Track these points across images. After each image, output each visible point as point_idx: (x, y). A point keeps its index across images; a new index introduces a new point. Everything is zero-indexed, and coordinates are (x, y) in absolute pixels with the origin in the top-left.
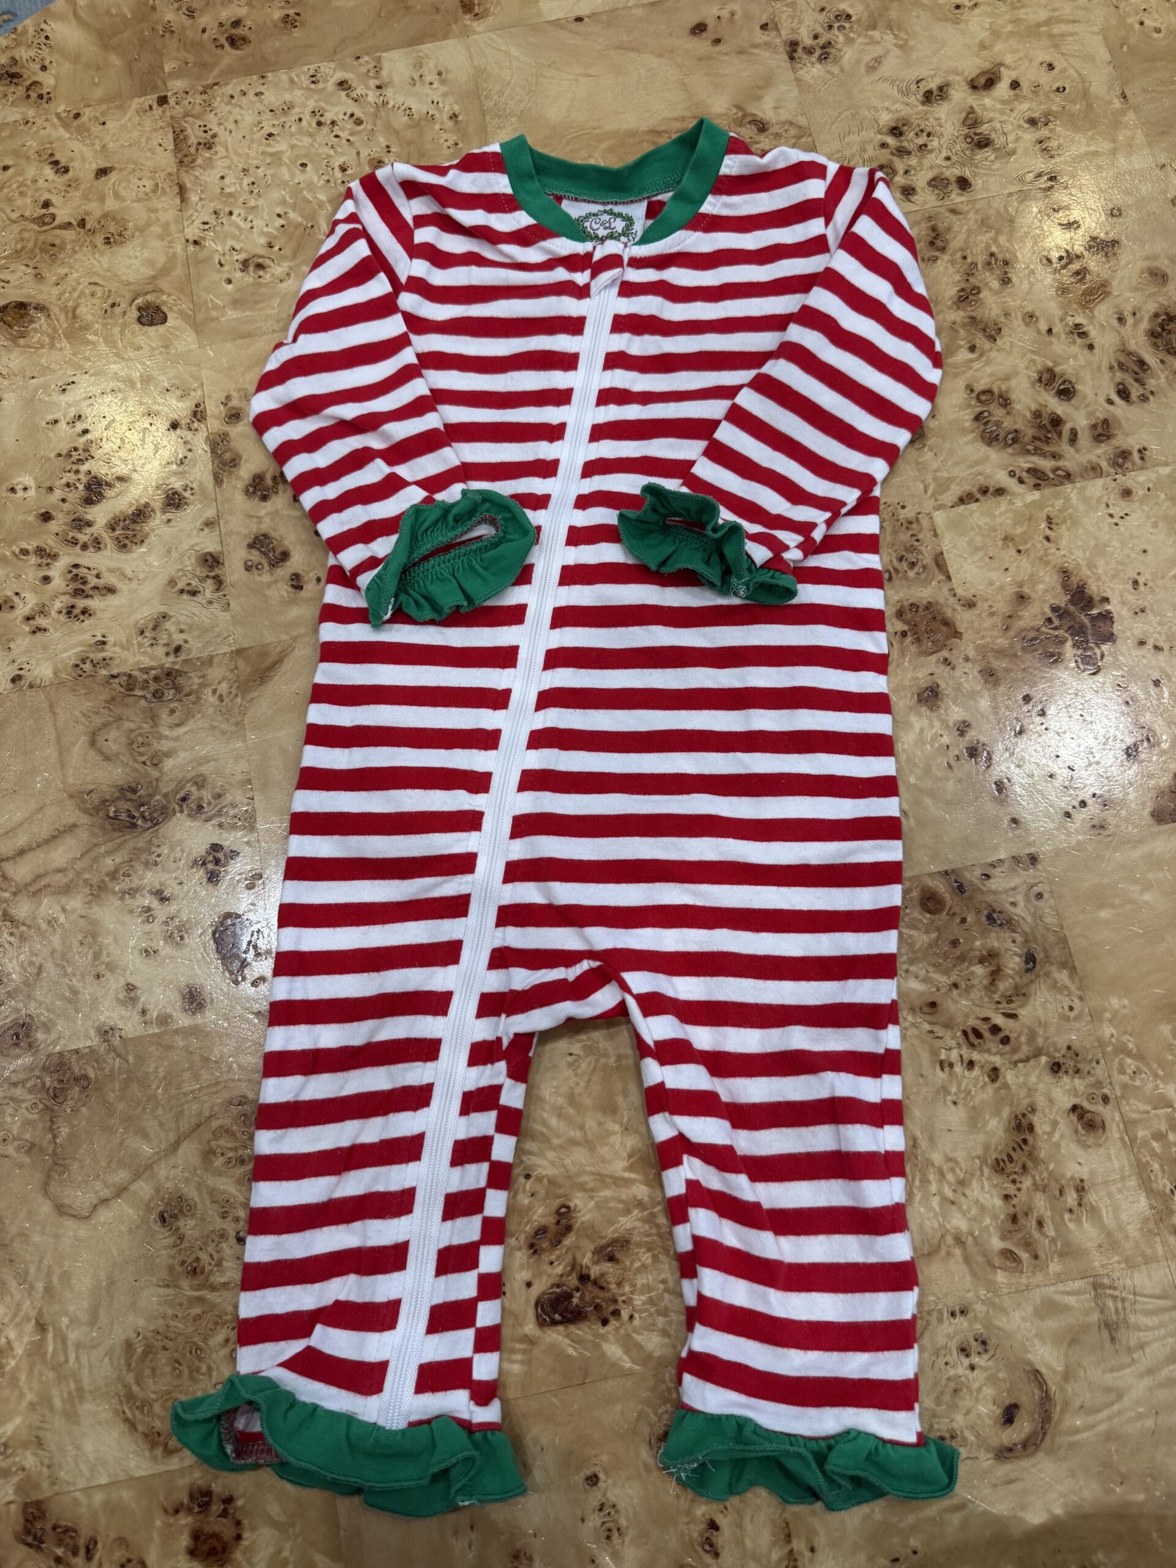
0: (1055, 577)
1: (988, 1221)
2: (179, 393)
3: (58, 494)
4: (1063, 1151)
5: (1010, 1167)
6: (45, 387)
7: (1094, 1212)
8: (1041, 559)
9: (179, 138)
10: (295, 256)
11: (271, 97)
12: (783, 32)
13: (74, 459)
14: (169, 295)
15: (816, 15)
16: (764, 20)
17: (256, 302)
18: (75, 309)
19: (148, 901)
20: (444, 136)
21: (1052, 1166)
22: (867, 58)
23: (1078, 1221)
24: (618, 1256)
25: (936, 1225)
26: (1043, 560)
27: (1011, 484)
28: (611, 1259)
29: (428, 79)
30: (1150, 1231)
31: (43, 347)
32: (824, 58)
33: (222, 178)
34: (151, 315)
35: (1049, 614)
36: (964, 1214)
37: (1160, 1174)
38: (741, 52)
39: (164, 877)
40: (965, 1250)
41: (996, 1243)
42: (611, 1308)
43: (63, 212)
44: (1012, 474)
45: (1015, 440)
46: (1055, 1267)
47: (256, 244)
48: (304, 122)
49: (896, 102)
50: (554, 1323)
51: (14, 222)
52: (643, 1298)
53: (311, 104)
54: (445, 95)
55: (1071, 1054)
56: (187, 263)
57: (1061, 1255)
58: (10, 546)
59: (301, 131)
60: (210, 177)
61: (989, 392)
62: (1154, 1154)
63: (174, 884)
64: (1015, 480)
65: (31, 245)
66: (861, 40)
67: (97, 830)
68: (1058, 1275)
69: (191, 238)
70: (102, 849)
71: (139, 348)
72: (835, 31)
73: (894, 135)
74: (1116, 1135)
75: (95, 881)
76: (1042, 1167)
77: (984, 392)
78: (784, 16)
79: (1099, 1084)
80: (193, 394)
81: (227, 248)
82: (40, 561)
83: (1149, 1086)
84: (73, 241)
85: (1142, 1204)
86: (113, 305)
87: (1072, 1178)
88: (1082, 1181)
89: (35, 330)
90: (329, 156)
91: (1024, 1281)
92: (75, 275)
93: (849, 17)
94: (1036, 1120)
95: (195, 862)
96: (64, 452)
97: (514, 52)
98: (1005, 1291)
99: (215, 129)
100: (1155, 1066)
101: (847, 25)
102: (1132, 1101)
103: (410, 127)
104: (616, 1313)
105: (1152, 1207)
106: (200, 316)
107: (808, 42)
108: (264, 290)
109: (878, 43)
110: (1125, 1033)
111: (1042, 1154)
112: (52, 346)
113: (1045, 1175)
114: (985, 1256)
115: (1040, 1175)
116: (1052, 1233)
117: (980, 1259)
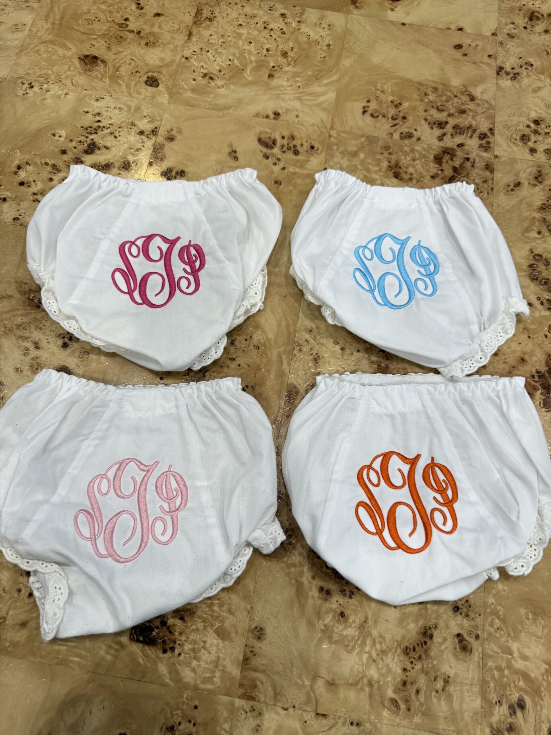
0: (544, 356)
1: (389, 679)
2: (149, 119)
3: (74, 144)
4: (444, 657)
5: (412, 654)
6: (90, 96)
7: (449, 698)
8: (539, 345)
9: (199, 12)
10: (230, 79)
11: (248, 9)
12: (498, 62)
13: (88, 131)
14: (164, 76)
15: (517, 59)
16: (490, 53)
17: (203, 93)
18: (118, 67)
19: (29, 345)
20: (320, 52)
21: (435, 662)
22: (534, 86)
23: (439, 699)
24: (186, 618)
25: (361, 670)
26: (540, 346)
27: (537, 303)
28: (182, 619)
29: (323, 26)
30: (477, 720)
31: (97, 78)
32: (513, 79)
33: (211, 35)
34: (152, 82)
35: (534, 373)
36: (378, 669)
37: (493, 691)
38: (475, 63)
39: (42, 337)
40: (372, 690)
41: (390, 693)
42: (171, 645)
43: (132, 25)
44: (539, 298)
45: (545, 283)
46: (417, 719)
47: (214, 68)
48: (259, 25)
49: (541, 109)
50: (138, 641)
51: (108, 22)
52: (190, 646)
53: (265, 19)
54: (328, 35)
55: (467, 605)
56: (179, 66)
57: (423, 714)
58: (41, 159)
59: (255, 28)
60: (206, 33)
61: (541, 256)
62: (493, 677)
63: (45, 341)
64: (539, 302)
65: (112, 34)
66: (534, 77)
67: (20, 302)
68: (417, 725)
69: (185, 56)
70: (18, 313)
71: (141, 94)
72: (523, 69)
73: (535, 123)
74: (476, 659)
75: (9, 326)
76: (430, 661)
77: (538, 255)
78: (501, 55)
79: (476, 627)
80: (156, 122)
81: (200, 65)
82: (52, 170)
83: (503, 639)
84: (131, 39)
85: (478, 703)
86: (137, 72)
87: (444, 673)
88: (449, 677)
89: (97, 70)
90: (264, 43)
91: (397, 720)
92: (126, 53)
93: (532, 65)
94: (436, 633)
95: (60, 335)
96: (85, 127)
97: (368, 27)
98: (385, 722)
99: (217, 14)
100: (510, 629)
101: (530, 68)
102: (491, 644)
103: (306, 43)
104: (173, 649)
105: (482, 707)
106: (175, 90)
107: (509, 69)
108: (209, 89)
109: (542, 81)
110: (500, 605)
111: (432, 654)
112: (101, 80)
113: (430, 666)
114: (381, 698)
115: (427, 664)
116: (422, 700)
117: (378, 698)
